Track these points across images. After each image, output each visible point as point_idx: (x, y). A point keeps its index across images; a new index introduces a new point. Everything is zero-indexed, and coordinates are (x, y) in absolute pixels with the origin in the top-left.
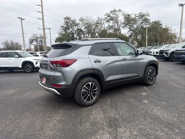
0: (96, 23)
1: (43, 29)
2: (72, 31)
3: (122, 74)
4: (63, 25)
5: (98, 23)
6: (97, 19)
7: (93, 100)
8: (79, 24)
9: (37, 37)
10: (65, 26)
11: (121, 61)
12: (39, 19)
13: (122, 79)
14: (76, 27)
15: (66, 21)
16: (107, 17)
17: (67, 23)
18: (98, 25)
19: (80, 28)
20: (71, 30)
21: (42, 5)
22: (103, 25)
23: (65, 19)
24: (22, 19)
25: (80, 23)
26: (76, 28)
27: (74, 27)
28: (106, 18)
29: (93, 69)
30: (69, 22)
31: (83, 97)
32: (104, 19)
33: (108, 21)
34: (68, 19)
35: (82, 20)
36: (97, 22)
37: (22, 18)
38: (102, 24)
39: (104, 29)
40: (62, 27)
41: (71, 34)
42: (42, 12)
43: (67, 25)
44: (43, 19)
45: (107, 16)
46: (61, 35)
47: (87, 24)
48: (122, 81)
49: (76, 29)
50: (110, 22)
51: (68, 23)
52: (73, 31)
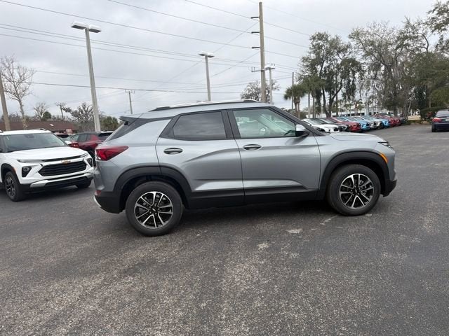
0: (398, 38)
1: (262, 71)
2: (328, 67)
3: (242, 179)
4: (306, 55)
5: (406, 38)
6: (401, 27)
7: (160, 226)
8: (349, 46)
9: (257, 89)
10: (313, 56)
11: (239, 150)
12: (253, 48)
13: (244, 190)
14: (341, 56)
15: (314, 43)
16: (437, 16)
17: (317, 49)
18: (406, 42)
19: (350, 56)
20: (327, 65)
21: (261, 17)
22: (424, 41)
23: (314, 38)
24: (207, 57)
25: (353, 43)
26: (339, 58)
27: (336, 57)
28: (433, 18)
29: (160, 166)
30: (322, 46)
31: (137, 218)
32: (426, 23)
33: (438, 27)
34: (319, 39)
35: (356, 35)
36: (401, 33)
37: (209, 54)
38: (417, 37)
39: (425, 50)
40: (303, 61)
41: (325, 74)
42: (261, 32)
43: (318, 54)
44: (262, 48)
45: (436, 12)
46: (300, 79)
47: (372, 43)
48: (243, 194)
49: (339, 62)
50: (445, 29)
51: (320, 47)
52: (332, 67)
